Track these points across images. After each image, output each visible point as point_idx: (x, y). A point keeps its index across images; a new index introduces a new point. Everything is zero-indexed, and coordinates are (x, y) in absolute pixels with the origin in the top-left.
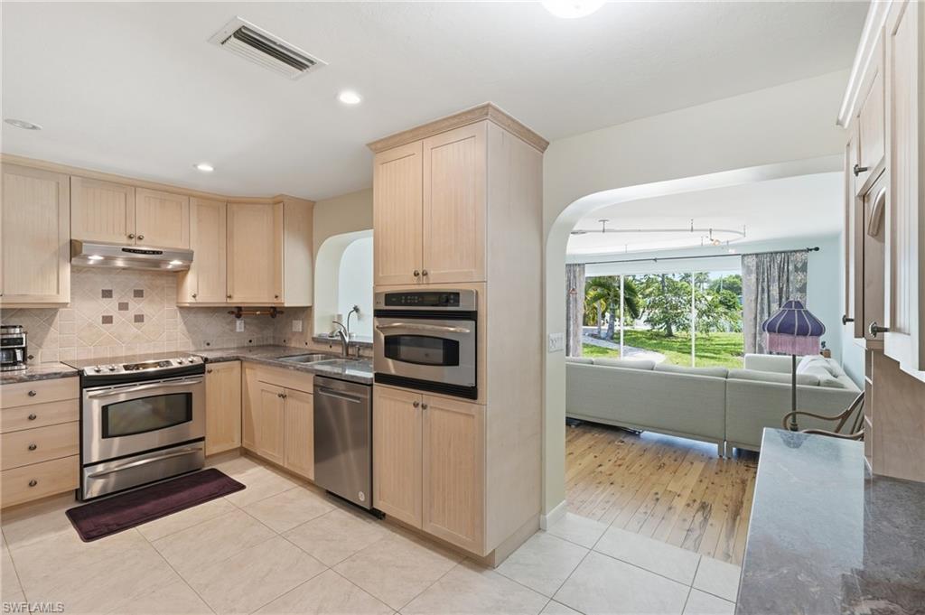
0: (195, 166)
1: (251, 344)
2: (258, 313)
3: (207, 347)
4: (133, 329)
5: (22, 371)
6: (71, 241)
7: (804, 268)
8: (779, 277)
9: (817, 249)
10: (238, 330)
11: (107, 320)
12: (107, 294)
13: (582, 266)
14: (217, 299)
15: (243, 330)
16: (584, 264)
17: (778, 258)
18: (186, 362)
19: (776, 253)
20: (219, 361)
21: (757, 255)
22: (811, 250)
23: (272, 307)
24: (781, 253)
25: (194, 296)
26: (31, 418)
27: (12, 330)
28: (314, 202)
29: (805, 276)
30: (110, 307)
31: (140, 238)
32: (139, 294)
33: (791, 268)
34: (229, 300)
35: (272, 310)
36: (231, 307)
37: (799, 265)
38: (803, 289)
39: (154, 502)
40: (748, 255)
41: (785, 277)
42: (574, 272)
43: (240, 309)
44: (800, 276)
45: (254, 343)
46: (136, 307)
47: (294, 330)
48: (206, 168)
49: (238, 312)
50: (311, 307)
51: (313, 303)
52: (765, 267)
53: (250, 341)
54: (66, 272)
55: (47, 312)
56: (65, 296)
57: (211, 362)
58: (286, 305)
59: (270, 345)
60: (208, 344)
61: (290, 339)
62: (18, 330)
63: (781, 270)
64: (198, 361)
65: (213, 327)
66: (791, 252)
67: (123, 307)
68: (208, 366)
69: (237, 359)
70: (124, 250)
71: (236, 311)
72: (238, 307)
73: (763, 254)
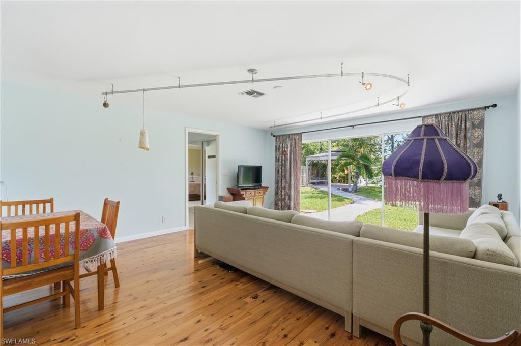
7: (481, 125)
8: (457, 135)
9: (495, 106)
13: (300, 134)
16: (301, 133)
17: (456, 117)
19: (454, 113)
21: (436, 116)
22: (488, 107)
24: (459, 112)
29: (483, 132)
33: (468, 125)
37: (477, 122)
38: (480, 145)
40: (428, 116)
41: (463, 134)
42: (295, 139)
44: (477, 133)
52: (444, 126)
63: (458, 128)
66: (468, 110)
73: (441, 114)
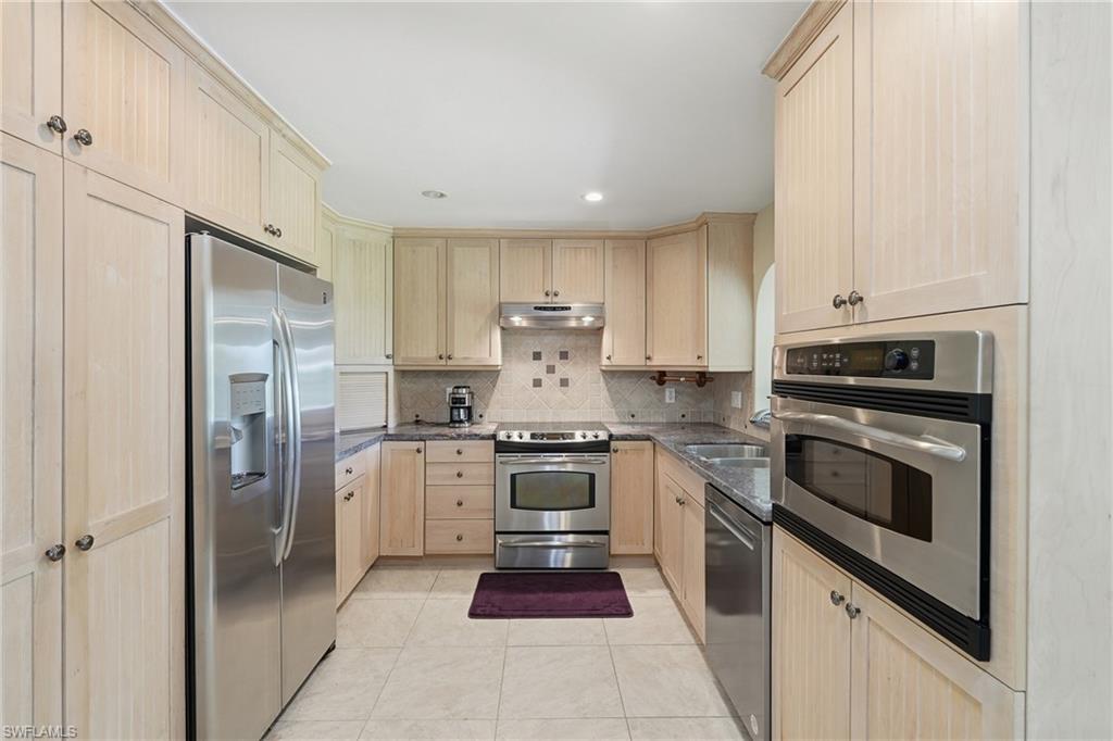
0: (582, 197)
1: (684, 420)
2: (682, 379)
3: (632, 420)
4: (558, 394)
5: (466, 429)
6: (500, 303)
10: (668, 401)
11: (537, 383)
12: (537, 356)
14: (634, 360)
15: (673, 401)
18: (590, 437)
20: (626, 440)
23: (698, 372)
25: (609, 358)
26: (459, 475)
27: (460, 391)
28: (755, 214)
30: (538, 370)
31: (556, 295)
32: (564, 355)
34: (649, 363)
35: (697, 376)
36: (653, 372)
39: (541, 595)
43: (663, 374)
45: (688, 419)
46: (563, 369)
47: (734, 405)
48: (595, 197)
49: (661, 377)
50: (751, 372)
51: (753, 369)
53: (683, 416)
54: (497, 335)
55: (491, 374)
56: (496, 359)
57: (617, 439)
58: (711, 369)
59: (708, 424)
60: (633, 416)
61: (729, 417)
62: (464, 391)
64: (603, 436)
65: (640, 396)
67: (551, 369)
68: (613, 444)
69: (648, 438)
70: (536, 308)
71: (657, 375)
72: (659, 372)
